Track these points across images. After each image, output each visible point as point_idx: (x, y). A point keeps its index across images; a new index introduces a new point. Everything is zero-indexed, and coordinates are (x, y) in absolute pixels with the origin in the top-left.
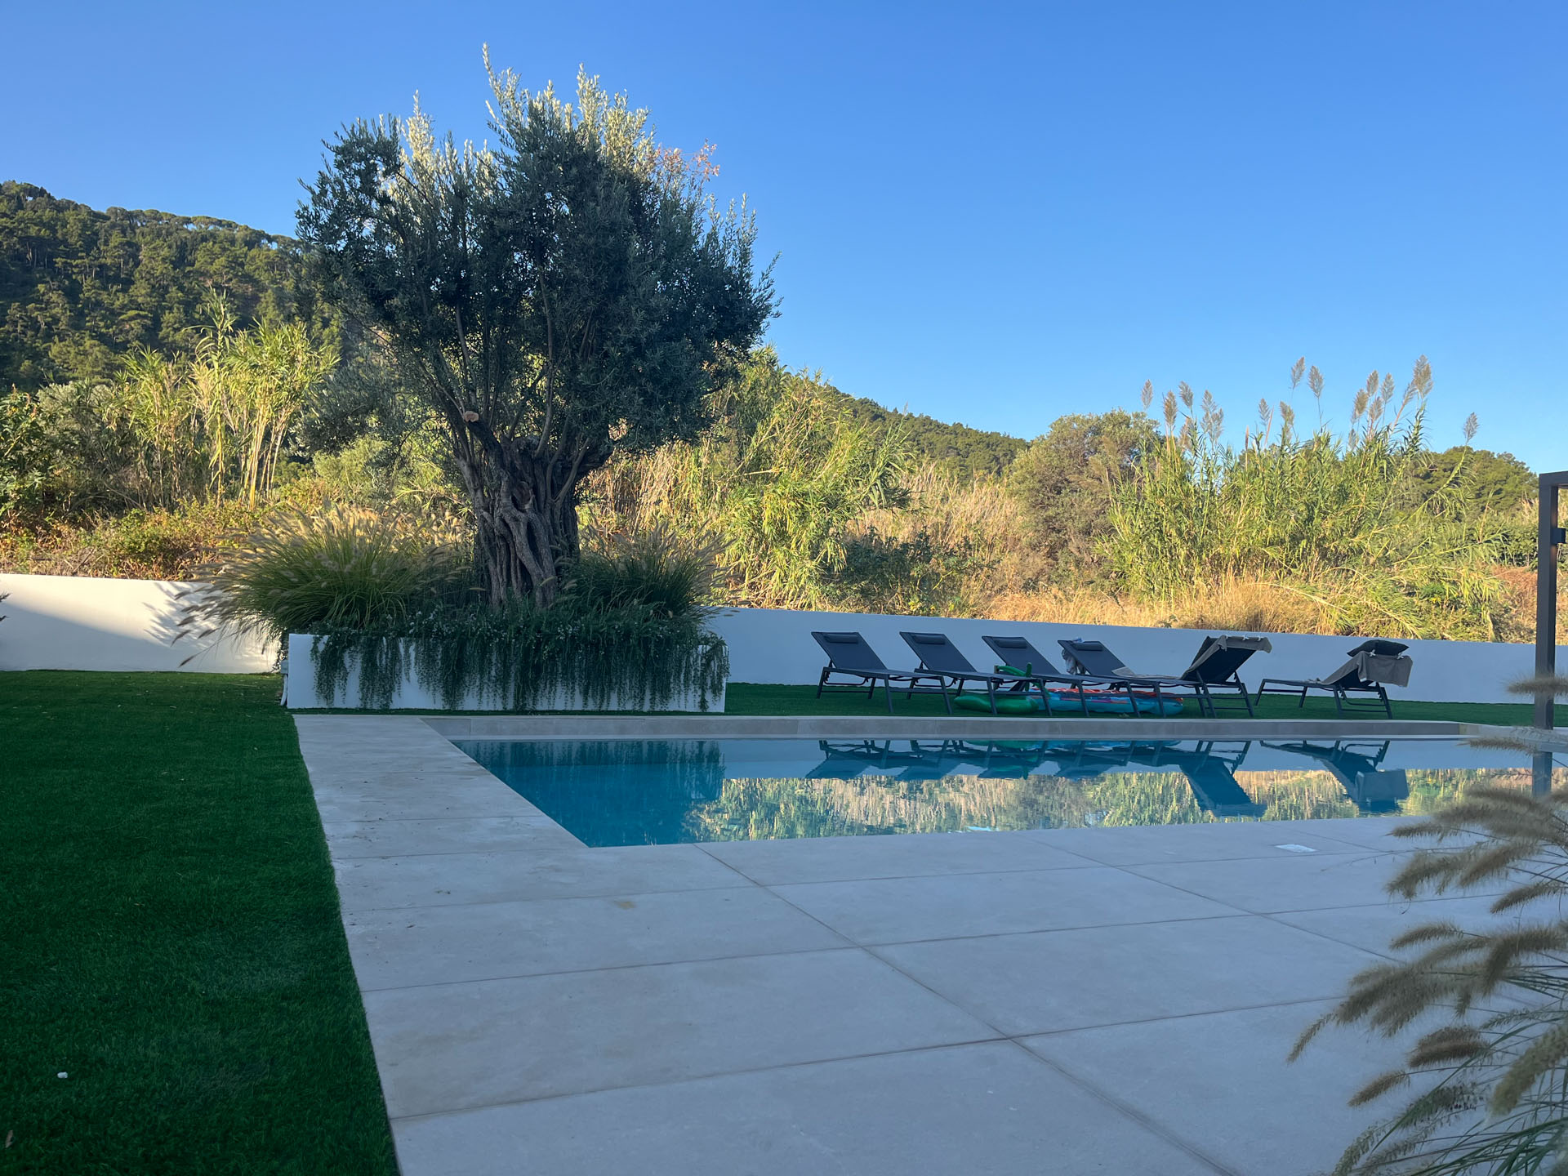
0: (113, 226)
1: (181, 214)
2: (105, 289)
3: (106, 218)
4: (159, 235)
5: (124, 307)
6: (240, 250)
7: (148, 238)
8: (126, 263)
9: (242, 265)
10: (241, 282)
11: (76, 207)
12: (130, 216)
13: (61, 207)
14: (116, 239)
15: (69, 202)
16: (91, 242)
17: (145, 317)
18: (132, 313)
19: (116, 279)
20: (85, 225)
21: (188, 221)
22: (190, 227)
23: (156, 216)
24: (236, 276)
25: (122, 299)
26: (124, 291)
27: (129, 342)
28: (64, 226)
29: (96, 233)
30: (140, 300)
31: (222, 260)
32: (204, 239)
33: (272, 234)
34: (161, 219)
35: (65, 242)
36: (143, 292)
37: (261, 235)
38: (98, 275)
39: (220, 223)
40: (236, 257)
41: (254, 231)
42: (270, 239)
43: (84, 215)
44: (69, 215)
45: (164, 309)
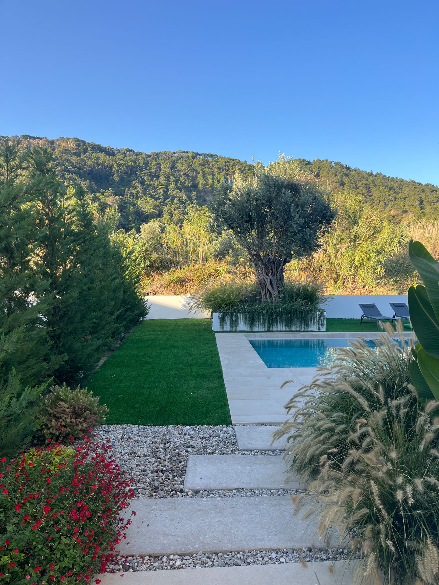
0: (153, 158)
1: (172, 151)
2: (152, 180)
3: (151, 156)
4: (166, 159)
5: (158, 185)
6: (190, 160)
7: (163, 161)
8: (157, 170)
9: (192, 165)
10: (191, 171)
11: (142, 154)
12: (157, 154)
13: (137, 155)
14: (154, 163)
15: (139, 152)
16: (147, 165)
17: (164, 188)
18: (160, 187)
19: (155, 176)
20: (145, 160)
21: (174, 153)
22: (175, 155)
23: (165, 153)
24: (190, 170)
25: (157, 182)
26: (157, 180)
27: (160, 197)
28: (138, 161)
29: (148, 162)
30: (162, 182)
31: (185, 165)
32: (180, 159)
33: (200, 153)
34: (166, 154)
35: (139, 166)
36: (163, 179)
37: (197, 154)
38: (150, 176)
39: (184, 152)
40: (190, 163)
41: (195, 153)
42: (200, 155)
43: (144, 156)
44: (140, 157)
45: (169, 184)
